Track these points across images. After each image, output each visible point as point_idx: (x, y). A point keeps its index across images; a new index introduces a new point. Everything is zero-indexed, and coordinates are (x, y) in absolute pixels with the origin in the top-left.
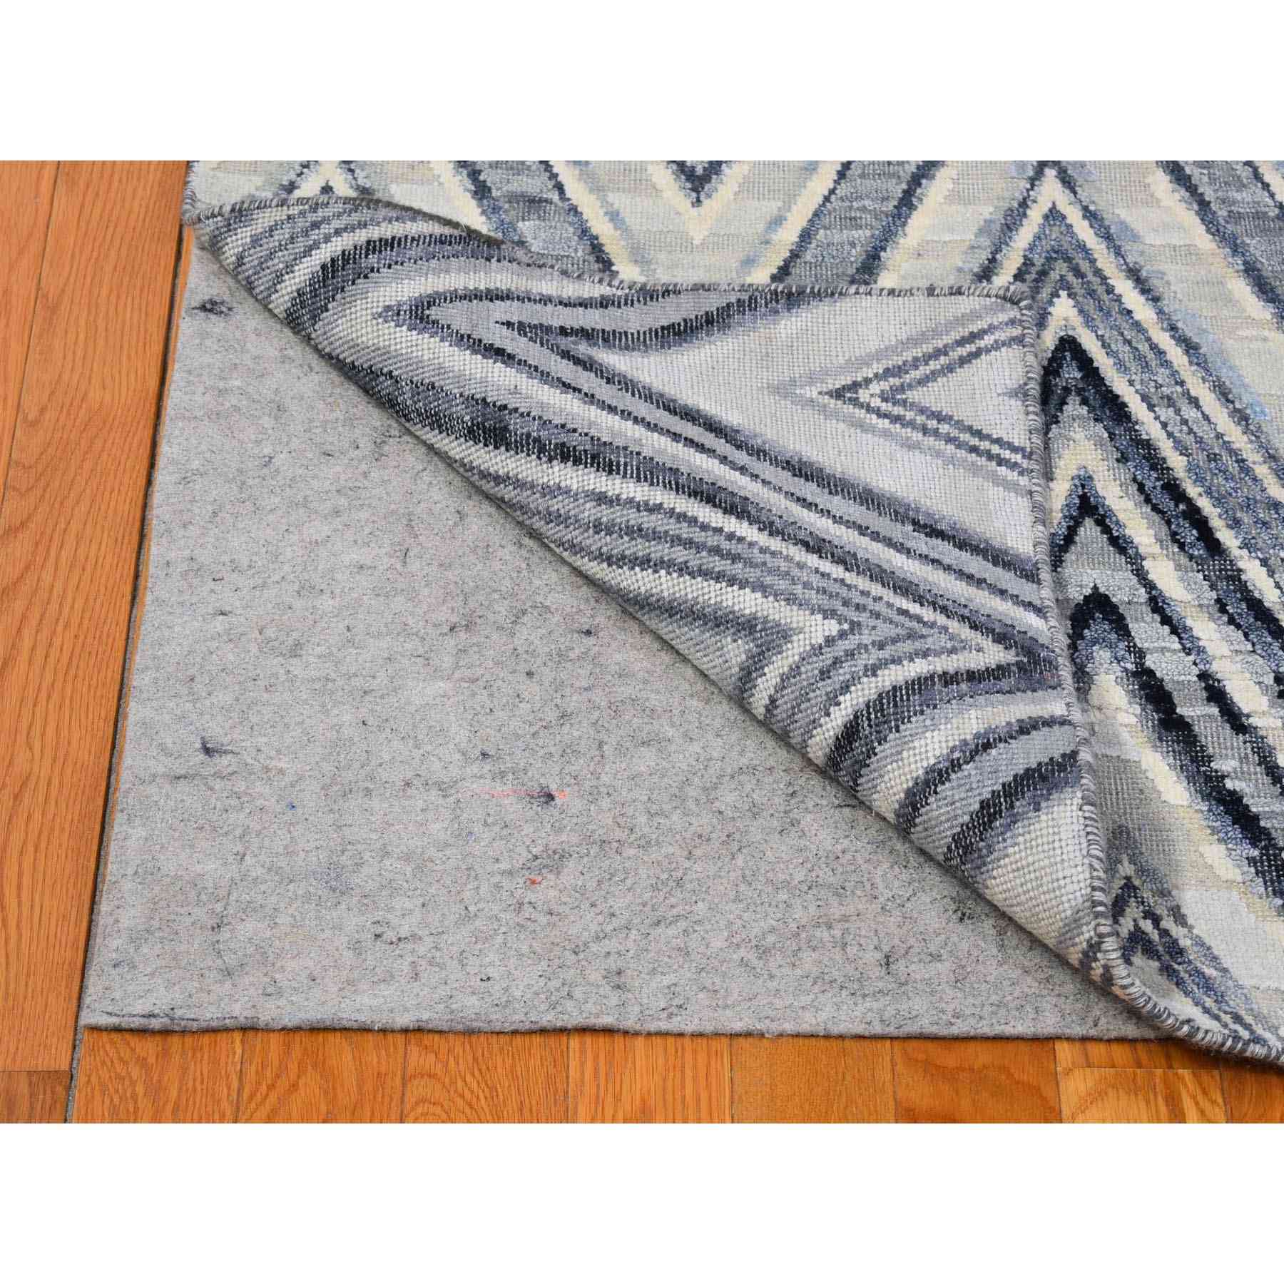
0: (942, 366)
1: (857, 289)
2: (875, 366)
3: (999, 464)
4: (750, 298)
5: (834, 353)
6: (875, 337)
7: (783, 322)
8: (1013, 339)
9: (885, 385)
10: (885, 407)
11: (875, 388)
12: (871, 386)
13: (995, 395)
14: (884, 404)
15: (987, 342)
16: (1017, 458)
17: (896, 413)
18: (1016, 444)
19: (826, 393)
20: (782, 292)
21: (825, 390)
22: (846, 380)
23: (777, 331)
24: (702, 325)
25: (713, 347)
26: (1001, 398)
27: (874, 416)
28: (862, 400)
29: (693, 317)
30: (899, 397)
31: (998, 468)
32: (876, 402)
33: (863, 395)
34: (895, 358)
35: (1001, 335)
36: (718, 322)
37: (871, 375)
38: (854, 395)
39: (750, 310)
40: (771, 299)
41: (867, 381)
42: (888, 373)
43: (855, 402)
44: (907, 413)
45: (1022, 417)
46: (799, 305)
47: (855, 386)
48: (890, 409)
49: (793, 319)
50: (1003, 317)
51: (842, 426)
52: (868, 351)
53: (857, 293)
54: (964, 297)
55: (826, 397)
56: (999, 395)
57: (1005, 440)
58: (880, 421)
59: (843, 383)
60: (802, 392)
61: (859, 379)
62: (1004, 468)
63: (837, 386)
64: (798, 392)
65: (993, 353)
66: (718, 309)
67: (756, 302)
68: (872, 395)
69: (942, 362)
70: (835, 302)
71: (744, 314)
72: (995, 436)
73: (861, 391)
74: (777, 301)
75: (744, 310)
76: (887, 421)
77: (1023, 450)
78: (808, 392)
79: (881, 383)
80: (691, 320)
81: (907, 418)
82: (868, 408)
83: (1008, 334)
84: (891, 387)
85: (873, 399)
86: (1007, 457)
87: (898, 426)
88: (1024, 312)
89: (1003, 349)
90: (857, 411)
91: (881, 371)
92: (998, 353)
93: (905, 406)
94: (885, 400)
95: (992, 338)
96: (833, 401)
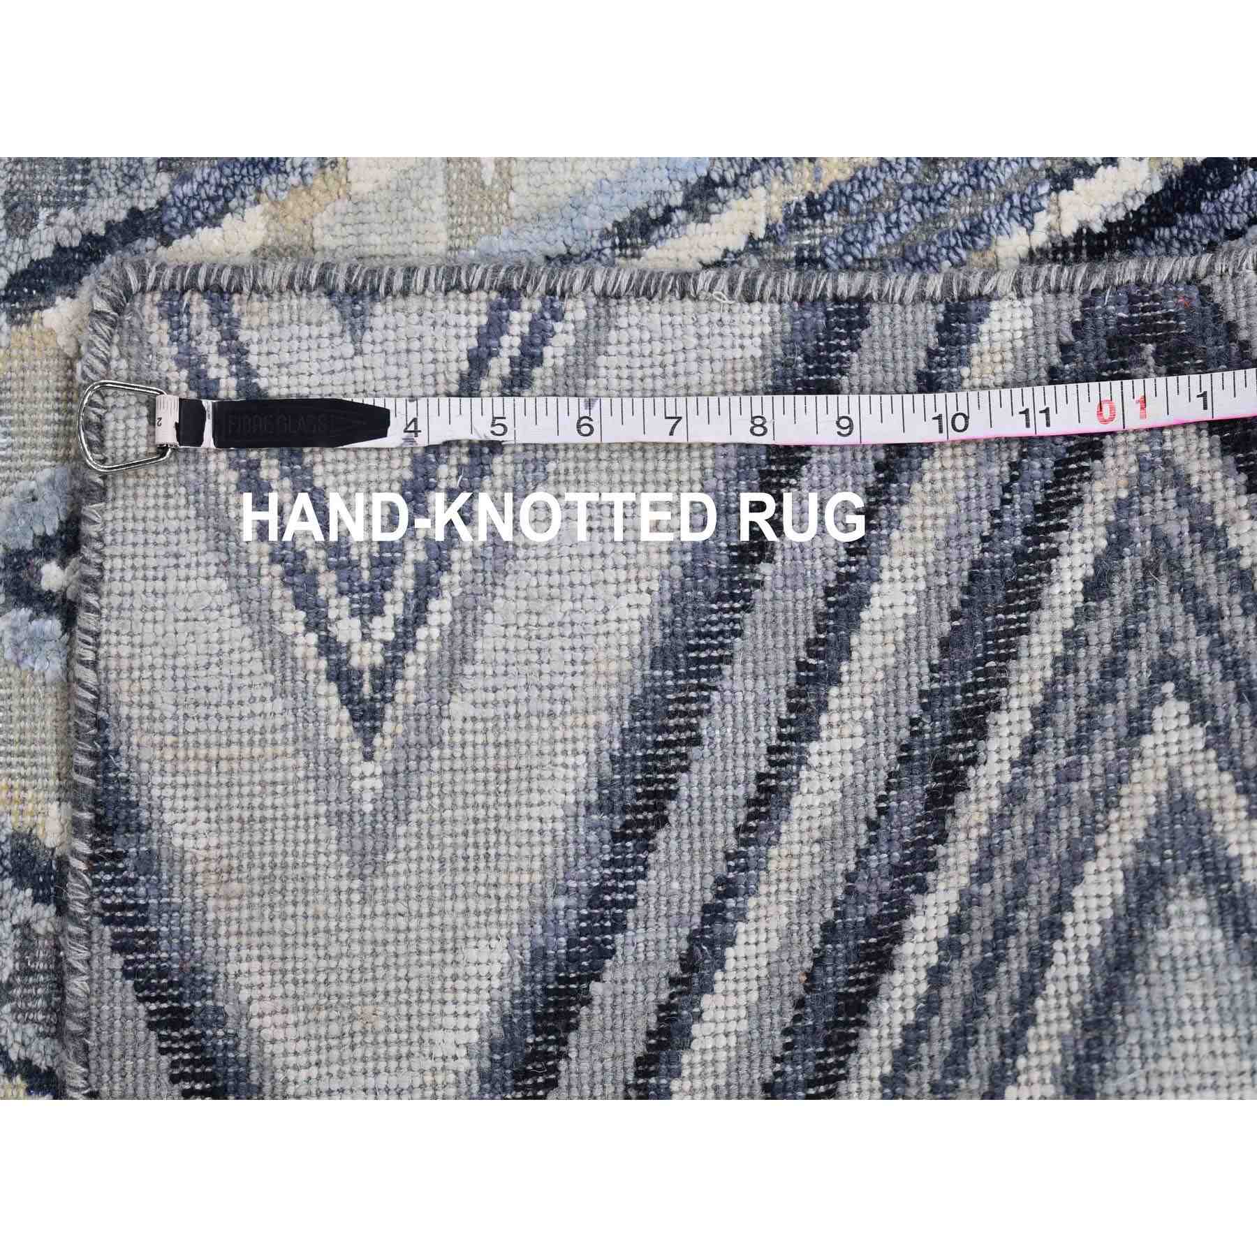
0: (283, 475)
1: (84, 663)
2: (288, 628)
3: (538, 360)
4: (107, 922)
5: (258, 723)
6: (213, 626)
7: (177, 841)
8: (218, 315)
9: (338, 608)
10: (394, 608)
11: (346, 629)
12: (342, 639)
13: (358, 361)
14: (388, 609)
15: (224, 372)
16: (519, 321)
17: (410, 583)
18: (484, 320)
19: (368, 742)
20: (94, 845)
21: (357, 744)
22: (328, 696)
23: (202, 854)
24: (186, 1039)
25: (255, 1008)
26: (367, 348)
27: (422, 633)
28: (379, 660)
29: (165, 1060)
30: (366, 575)
31: (548, 362)
32: (384, 628)
33: (366, 656)
34: (265, 581)
35: (208, 341)
36: (179, 998)
37: (313, 638)
38: (367, 676)
39: (145, 921)
40: (113, 870)
41: (328, 646)
42: (307, 601)
43: (386, 676)
44: (410, 556)
45: (414, 303)
46: (129, 804)
47: (342, 676)
48: (400, 596)
49: (168, 817)
50: (159, 332)
51: (459, 707)
52: (247, 643)
53: (94, 665)
54: (109, 417)
55: (377, 741)
56: (358, 352)
57: (474, 343)
58: (433, 619)
59: (335, 701)
60: (368, 796)
61: (323, 664)
62: (548, 351)
63: (345, 715)
64: (368, 808)
65: (253, 360)
66: (141, 1000)
67: (123, 907)
68: (365, 637)
69: (275, 473)
70: (117, 718)
71: (156, 936)
72: (465, 366)
73: (355, 662)
74: (117, 857)
75: (142, 936)
76: (434, 604)
77: (495, 308)
78: (368, 783)
79: (332, 614)
80: (174, 1065)
81: (422, 557)
82: (402, 643)
83: (205, 322)
84: (341, 593)
85: (377, 635)
86: (517, 341)
87: (445, 579)
88: (150, 283)
89: (244, 336)
90: (410, 672)
91: (302, 615)
92: (254, 348)
93: (393, 562)
94: (377, 609)
95: (213, 359)
96: (388, 727)
